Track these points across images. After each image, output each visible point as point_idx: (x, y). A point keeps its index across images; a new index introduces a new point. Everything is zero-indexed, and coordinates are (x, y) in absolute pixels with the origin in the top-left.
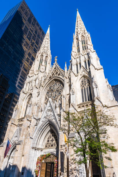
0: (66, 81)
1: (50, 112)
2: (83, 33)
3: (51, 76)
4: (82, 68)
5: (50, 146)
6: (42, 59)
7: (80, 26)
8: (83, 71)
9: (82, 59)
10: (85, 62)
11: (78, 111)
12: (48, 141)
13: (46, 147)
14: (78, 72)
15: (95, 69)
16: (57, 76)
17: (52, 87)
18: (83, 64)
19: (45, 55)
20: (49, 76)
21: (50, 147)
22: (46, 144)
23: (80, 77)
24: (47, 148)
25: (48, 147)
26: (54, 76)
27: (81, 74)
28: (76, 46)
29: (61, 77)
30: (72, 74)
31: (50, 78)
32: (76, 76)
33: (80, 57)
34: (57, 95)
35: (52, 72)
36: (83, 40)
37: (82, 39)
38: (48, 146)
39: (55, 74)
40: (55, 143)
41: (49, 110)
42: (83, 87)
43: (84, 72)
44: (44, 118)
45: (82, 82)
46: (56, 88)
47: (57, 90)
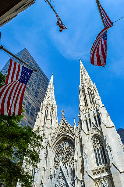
0: (77, 140)
1: (61, 179)
2: (89, 85)
3: (59, 133)
4: (92, 125)
6: (46, 111)
7: (85, 77)
8: (94, 129)
9: (92, 114)
10: (95, 118)
11: (94, 178)
14: (88, 130)
15: (107, 128)
16: (66, 134)
17: (61, 146)
18: (93, 121)
19: (50, 107)
20: (57, 134)
23: (91, 136)
26: (62, 134)
27: (92, 132)
28: (83, 98)
29: (70, 135)
30: (82, 133)
31: (58, 135)
32: (87, 135)
33: (89, 112)
34: (67, 157)
35: (60, 129)
36: (90, 92)
37: (88, 91)
39: (63, 131)
41: (60, 177)
42: (96, 147)
45: (94, 141)
46: (66, 148)
47: (67, 150)
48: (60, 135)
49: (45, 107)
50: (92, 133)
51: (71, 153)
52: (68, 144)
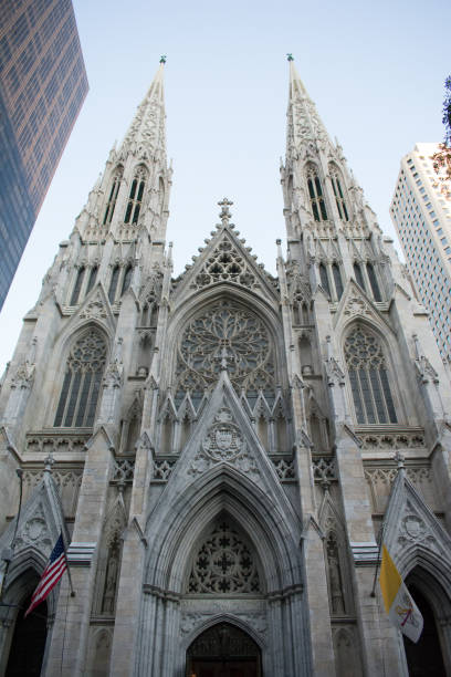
1: (230, 436)
3: (207, 271)
5: (217, 586)
8: (355, 300)
9: (347, 251)
10: (356, 266)
12: (203, 563)
13: (193, 588)
16: (238, 283)
17: (210, 321)
20: (198, 273)
21: (213, 589)
22: (192, 576)
23: (344, 320)
24: (197, 594)
25: (204, 592)
26: (221, 279)
27: (349, 310)
29: (257, 291)
31: (203, 280)
35: (211, 261)
36: (335, 178)
37: (331, 173)
38: (201, 586)
39: (225, 270)
40: (237, 577)
41: (227, 428)
42: (355, 361)
43: (356, 307)
44: (202, 460)
45: (350, 340)
46: (230, 332)
47: (237, 342)
48: (212, 283)
49: (137, 162)
50: (347, 313)
51: (254, 355)
52: (242, 321)
